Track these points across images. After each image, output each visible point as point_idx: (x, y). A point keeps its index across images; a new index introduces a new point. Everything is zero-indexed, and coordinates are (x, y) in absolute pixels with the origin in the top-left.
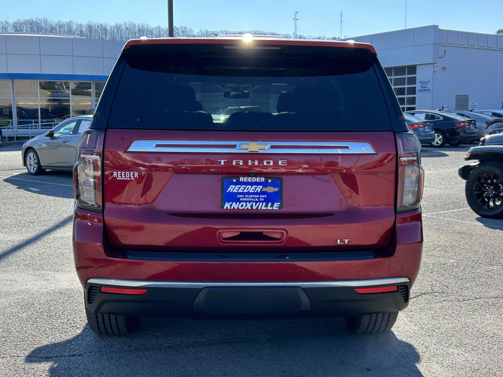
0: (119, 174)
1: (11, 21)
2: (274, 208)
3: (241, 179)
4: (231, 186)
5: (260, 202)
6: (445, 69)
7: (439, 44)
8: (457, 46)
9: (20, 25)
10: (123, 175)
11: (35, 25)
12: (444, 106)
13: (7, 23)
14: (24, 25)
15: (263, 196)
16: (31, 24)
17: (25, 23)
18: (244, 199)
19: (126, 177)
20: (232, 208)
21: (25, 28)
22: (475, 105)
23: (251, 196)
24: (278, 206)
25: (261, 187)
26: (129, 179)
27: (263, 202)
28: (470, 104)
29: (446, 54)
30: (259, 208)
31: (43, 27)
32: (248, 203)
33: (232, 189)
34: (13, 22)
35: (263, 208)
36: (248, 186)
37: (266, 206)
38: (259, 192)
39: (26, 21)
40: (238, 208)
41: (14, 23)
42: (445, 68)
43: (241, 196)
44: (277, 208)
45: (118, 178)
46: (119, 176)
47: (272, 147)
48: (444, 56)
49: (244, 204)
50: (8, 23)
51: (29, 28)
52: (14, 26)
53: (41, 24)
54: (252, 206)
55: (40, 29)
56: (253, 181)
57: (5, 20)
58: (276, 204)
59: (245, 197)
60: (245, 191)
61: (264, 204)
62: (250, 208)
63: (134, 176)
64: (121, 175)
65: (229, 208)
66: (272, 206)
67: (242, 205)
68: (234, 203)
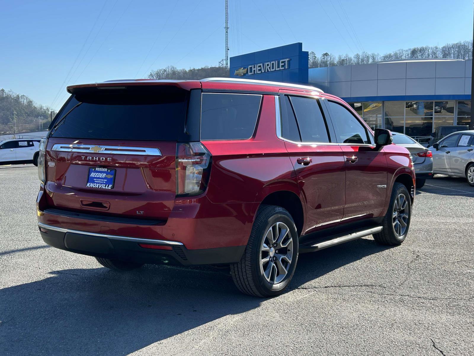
1: (440, 46)
2: (109, 188)
3: (97, 169)
4: (92, 173)
5: (103, 183)
9: (449, 49)
11: (462, 48)
13: (436, 48)
14: (452, 49)
15: (105, 180)
16: (459, 47)
17: (453, 47)
18: (96, 182)
19: (51, 165)
20: (90, 186)
21: (453, 51)
23: (100, 180)
24: (111, 187)
25: (105, 174)
27: (104, 184)
30: (102, 188)
31: (470, 49)
32: (97, 184)
33: (93, 175)
34: (442, 46)
35: (104, 188)
36: (99, 174)
37: (105, 187)
38: (104, 177)
39: (454, 45)
40: (93, 187)
41: (443, 48)
43: (95, 179)
44: (110, 188)
45: (49, 166)
47: (106, 149)
49: (96, 184)
50: (438, 49)
51: (457, 51)
52: (443, 50)
53: (469, 46)
54: (99, 186)
55: (467, 52)
56: (102, 170)
57: (435, 46)
58: (110, 185)
59: (97, 180)
60: (98, 177)
61: (105, 185)
62: (98, 187)
63: (53, 164)
65: (89, 186)
66: (108, 187)
67: (95, 185)
68: (91, 183)
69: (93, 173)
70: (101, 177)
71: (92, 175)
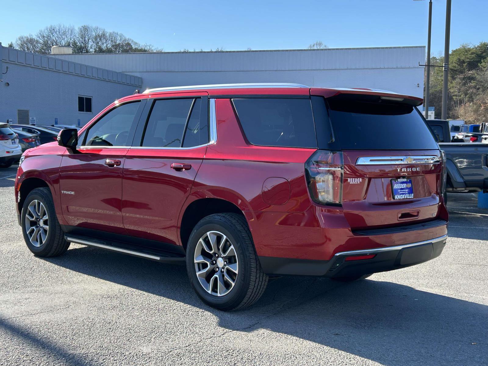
0: (351, 180)
6: (9, 85)
7: (3, 61)
8: (17, 63)
10: (353, 180)
12: (9, 120)
15: (407, 190)
19: (355, 182)
22: (34, 120)
25: (406, 184)
26: (357, 183)
27: (407, 194)
28: (30, 118)
29: (8, 70)
36: (401, 184)
40: (400, 199)
42: (8, 83)
44: (413, 197)
45: (350, 183)
46: (351, 182)
48: (7, 72)
56: (402, 181)
59: (401, 192)
60: (400, 188)
62: (404, 198)
63: (359, 181)
64: (352, 181)
65: (397, 199)
66: (411, 196)
67: (401, 196)
68: (398, 195)
69: (396, 185)
70: (403, 188)
71: (395, 186)
